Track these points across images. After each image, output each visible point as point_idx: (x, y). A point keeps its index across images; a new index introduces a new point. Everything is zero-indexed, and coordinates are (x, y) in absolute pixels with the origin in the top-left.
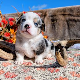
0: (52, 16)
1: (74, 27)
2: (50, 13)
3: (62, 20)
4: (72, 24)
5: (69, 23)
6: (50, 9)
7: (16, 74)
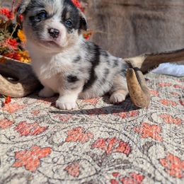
0: (99, 7)
4: (142, 25)
5: (135, 22)
7: (44, 125)
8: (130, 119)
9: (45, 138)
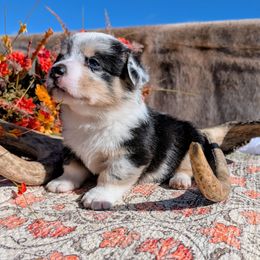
0: (164, 51)
1: (234, 88)
2: (156, 40)
3: (195, 65)
4: (228, 80)
5: (218, 75)
6: (157, 26)
7: (70, 224)
8: (197, 217)
9: (70, 242)
